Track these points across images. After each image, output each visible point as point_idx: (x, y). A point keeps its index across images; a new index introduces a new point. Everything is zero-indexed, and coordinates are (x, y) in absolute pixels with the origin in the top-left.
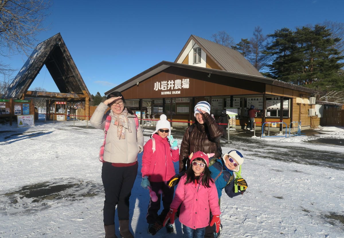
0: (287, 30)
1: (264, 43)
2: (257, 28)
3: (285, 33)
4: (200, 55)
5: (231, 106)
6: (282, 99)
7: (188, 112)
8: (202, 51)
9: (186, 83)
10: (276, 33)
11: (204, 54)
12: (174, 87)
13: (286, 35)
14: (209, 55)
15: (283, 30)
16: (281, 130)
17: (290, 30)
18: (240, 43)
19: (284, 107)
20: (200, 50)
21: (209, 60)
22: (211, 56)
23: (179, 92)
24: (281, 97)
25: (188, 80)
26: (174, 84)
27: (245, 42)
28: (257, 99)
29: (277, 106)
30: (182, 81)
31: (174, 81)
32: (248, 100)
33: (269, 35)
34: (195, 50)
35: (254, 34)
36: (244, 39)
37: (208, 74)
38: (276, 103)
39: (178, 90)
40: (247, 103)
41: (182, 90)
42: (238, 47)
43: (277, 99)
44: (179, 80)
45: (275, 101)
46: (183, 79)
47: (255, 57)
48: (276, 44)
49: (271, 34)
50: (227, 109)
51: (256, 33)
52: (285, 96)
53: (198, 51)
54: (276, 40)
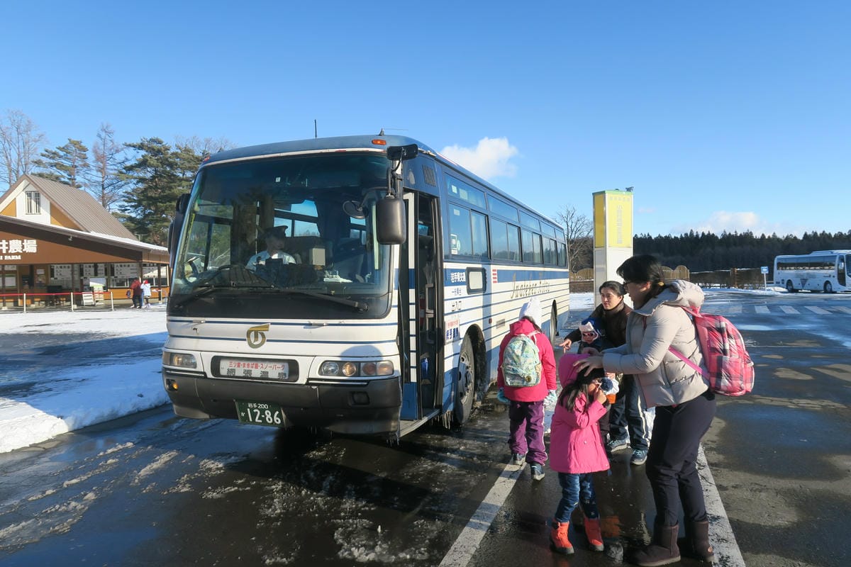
0: (160, 142)
1: (119, 157)
2: (105, 127)
3: (155, 145)
4: (38, 203)
5: (96, 274)
6: (159, 266)
7: (14, 285)
8: (42, 198)
9: (31, 246)
10: (141, 144)
11: (45, 203)
12: (8, 250)
13: (159, 151)
14: (53, 202)
15: (153, 140)
16: (160, 300)
17: (164, 144)
18: (66, 146)
19: (162, 274)
20: (38, 195)
21: (55, 212)
22: (56, 206)
23: (19, 258)
24: (158, 264)
25: (35, 241)
26: (8, 245)
27: (78, 146)
28: (129, 266)
29: (154, 274)
30: (23, 242)
31: (7, 241)
32: (115, 266)
33: (128, 144)
34: (29, 194)
35: (99, 136)
36: (75, 139)
37: (69, 237)
38: (153, 270)
39: (17, 254)
40: (115, 270)
41: (24, 254)
42: (62, 153)
43: (153, 266)
44: (17, 241)
45: (151, 268)
46: (25, 240)
47: (101, 180)
48: (143, 164)
49: (131, 143)
50: (91, 279)
51: (103, 135)
52: (161, 262)
53: (35, 196)
54: (143, 156)
